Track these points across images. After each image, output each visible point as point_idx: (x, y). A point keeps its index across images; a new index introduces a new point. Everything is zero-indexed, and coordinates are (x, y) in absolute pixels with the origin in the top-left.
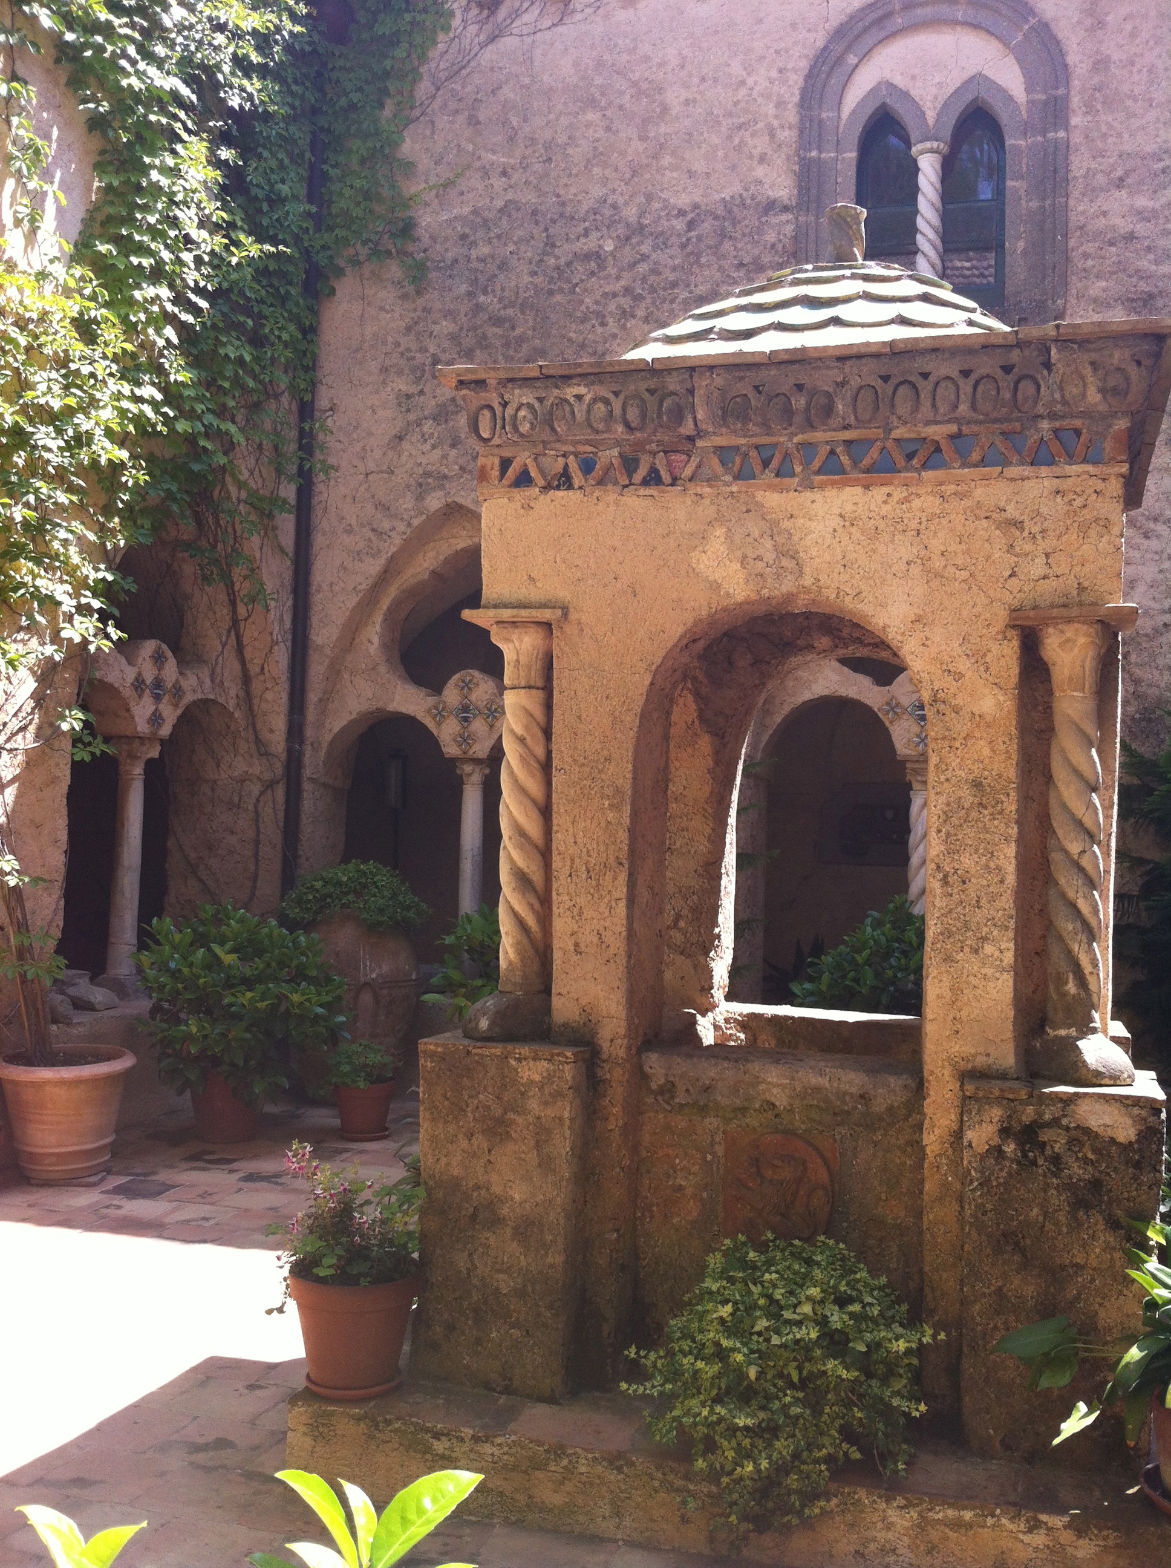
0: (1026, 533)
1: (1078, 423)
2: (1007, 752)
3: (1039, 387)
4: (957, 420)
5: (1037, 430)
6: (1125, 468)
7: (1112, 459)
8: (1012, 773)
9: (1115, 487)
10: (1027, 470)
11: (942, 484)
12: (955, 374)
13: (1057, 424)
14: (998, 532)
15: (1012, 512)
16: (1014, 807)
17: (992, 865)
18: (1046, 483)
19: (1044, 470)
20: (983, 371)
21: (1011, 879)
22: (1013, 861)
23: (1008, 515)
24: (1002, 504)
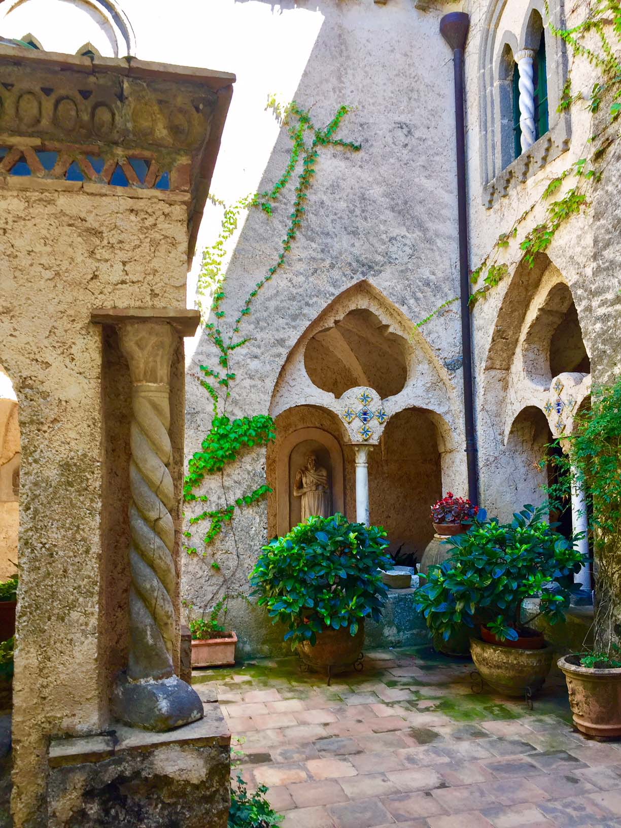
0: (105, 242)
1: (147, 154)
2: (92, 434)
3: (113, 115)
4: (40, 134)
5: (113, 155)
6: (187, 197)
7: (177, 188)
8: (95, 453)
9: (179, 212)
10: (105, 189)
11: (26, 190)
12: (37, 89)
13: (131, 152)
14: (80, 239)
15: (92, 222)
16: (98, 484)
17: (78, 537)
18: (122, 201)
19: (119, 190)
20: (62, 92)
21: (96, 549)
22: (97, 532)
23: (88, 225)
24: (83, 215)
